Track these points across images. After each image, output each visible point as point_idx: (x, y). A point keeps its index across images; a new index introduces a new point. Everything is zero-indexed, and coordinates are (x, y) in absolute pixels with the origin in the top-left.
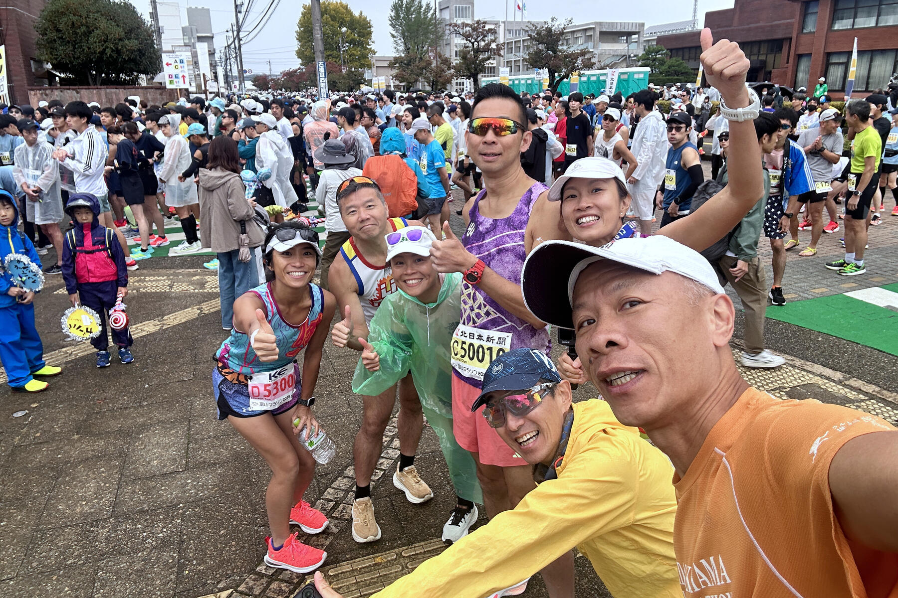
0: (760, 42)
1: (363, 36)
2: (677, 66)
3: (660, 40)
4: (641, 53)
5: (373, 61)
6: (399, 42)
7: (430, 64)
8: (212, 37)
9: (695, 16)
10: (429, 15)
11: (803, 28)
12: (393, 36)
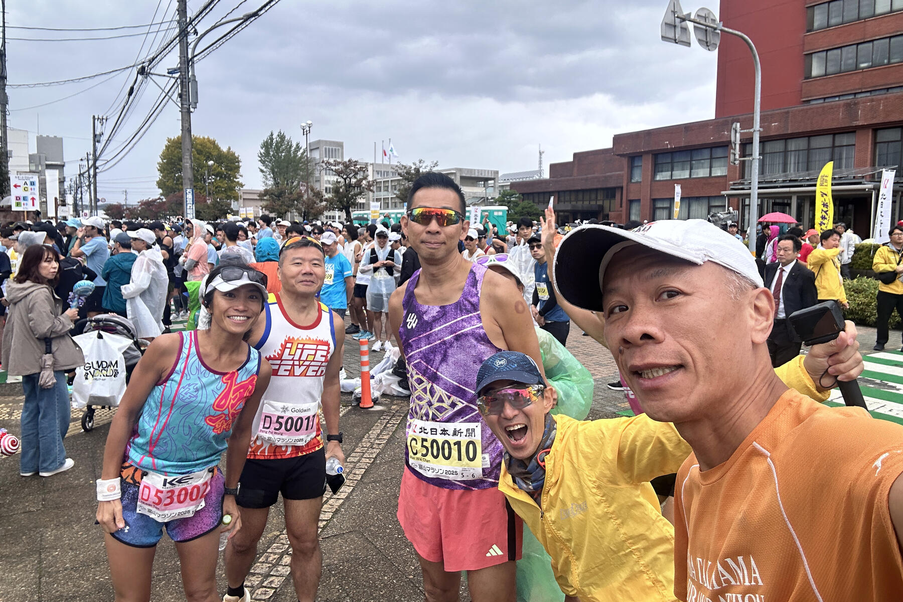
0: (597, 190)
1: (230, 170)
2: (529, 208)
3: (512, 185)
4: (497, 196)
5: (240, 193)
6: (269, 177)
7: (302, 196)
8: (63, 166)
9: (540, 167)
10: (299, 154)
11: (631, 179)
12: (262, 171)
